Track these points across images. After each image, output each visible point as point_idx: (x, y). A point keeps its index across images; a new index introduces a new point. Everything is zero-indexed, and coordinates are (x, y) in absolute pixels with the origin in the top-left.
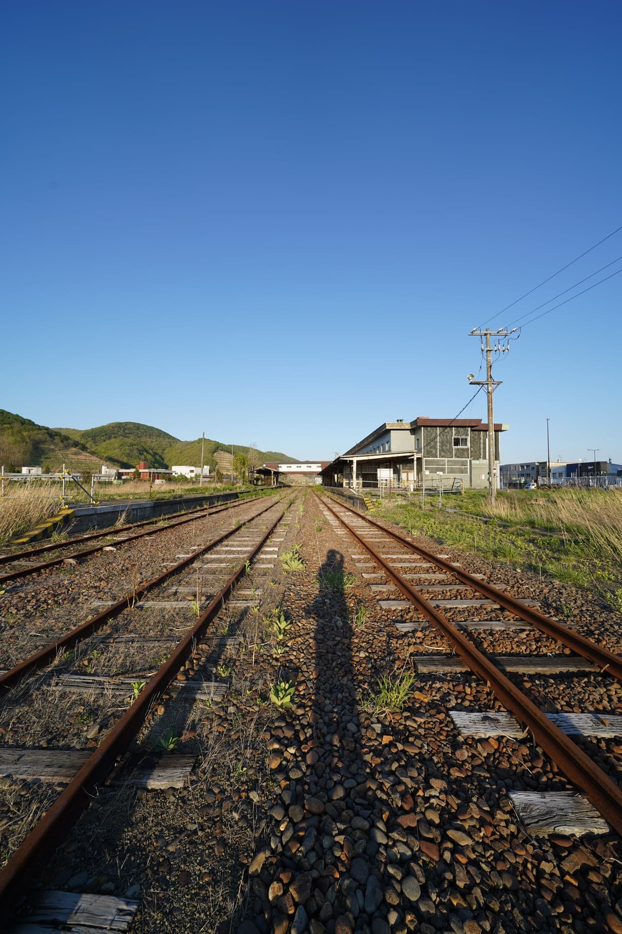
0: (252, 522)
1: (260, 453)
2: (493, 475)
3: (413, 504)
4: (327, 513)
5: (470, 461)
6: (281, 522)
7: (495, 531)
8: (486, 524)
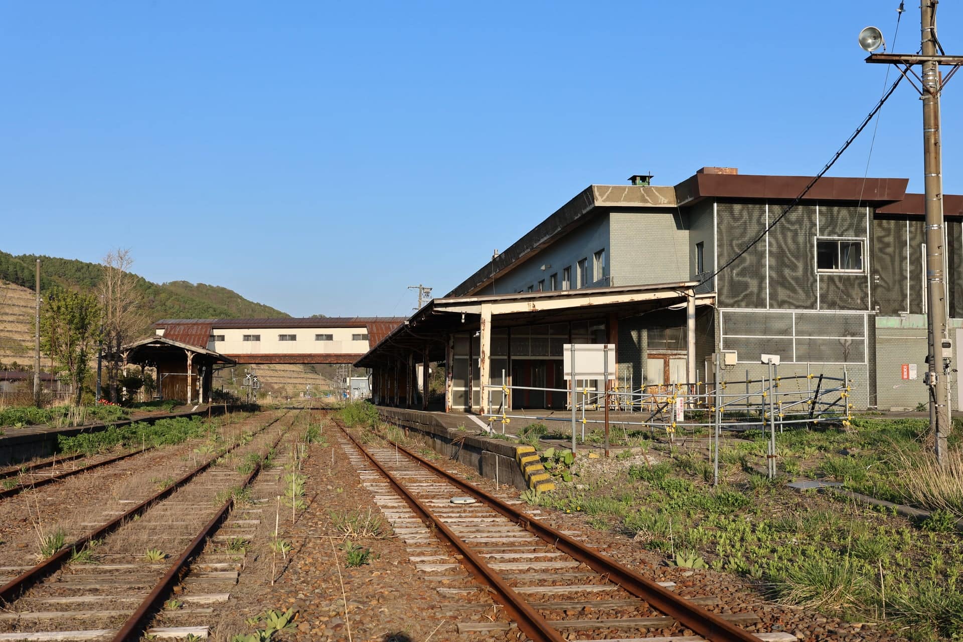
0: (111, 538)
1: (143, 286)
2: (940, 366)
3: (683, 466)
4: (386, 500)
5: (872, 319)
6: (220, 537)
7: (947, 551)
8: (919, 528)
